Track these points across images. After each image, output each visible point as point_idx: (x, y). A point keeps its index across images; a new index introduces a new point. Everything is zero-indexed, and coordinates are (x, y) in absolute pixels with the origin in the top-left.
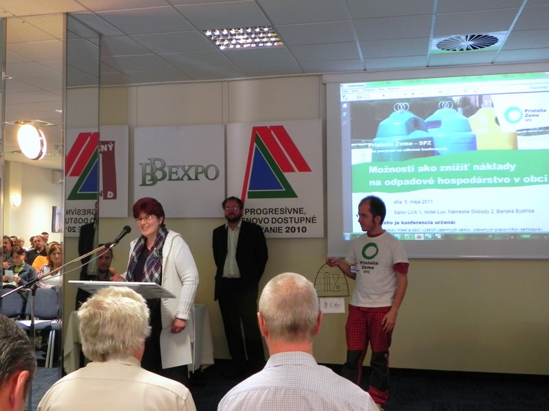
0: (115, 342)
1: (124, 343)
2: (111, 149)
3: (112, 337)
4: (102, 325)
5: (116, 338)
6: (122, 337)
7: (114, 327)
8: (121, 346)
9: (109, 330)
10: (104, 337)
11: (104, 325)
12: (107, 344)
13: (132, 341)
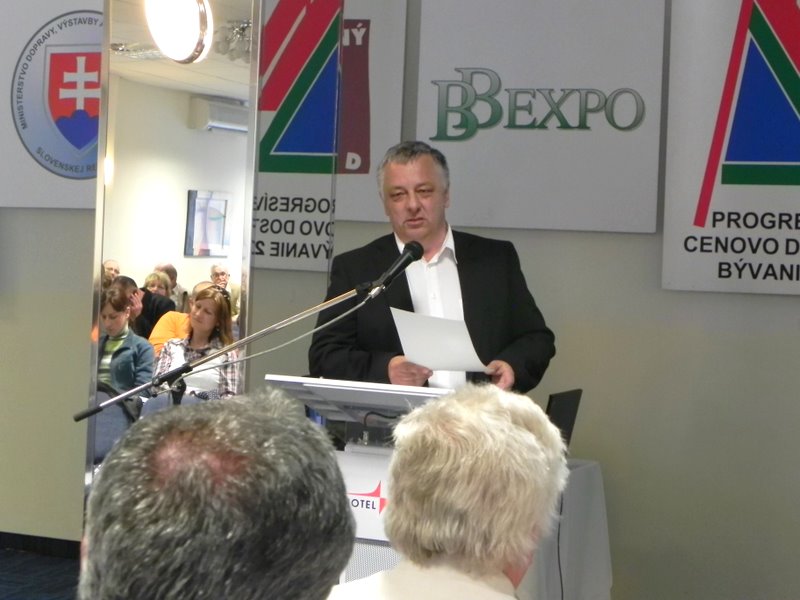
0: (466, 533)
1: (486, 541)
2: (359, 42)
3: (462, 517)
4: (447, 480)
5: (472, 522)
6: (485, 526)
7: (473, 495)
8: (478, 546)
9: (460, 497)
10: (444, 512)
11: (450, 483)
12: (447, 530)
13: (508, 542)
